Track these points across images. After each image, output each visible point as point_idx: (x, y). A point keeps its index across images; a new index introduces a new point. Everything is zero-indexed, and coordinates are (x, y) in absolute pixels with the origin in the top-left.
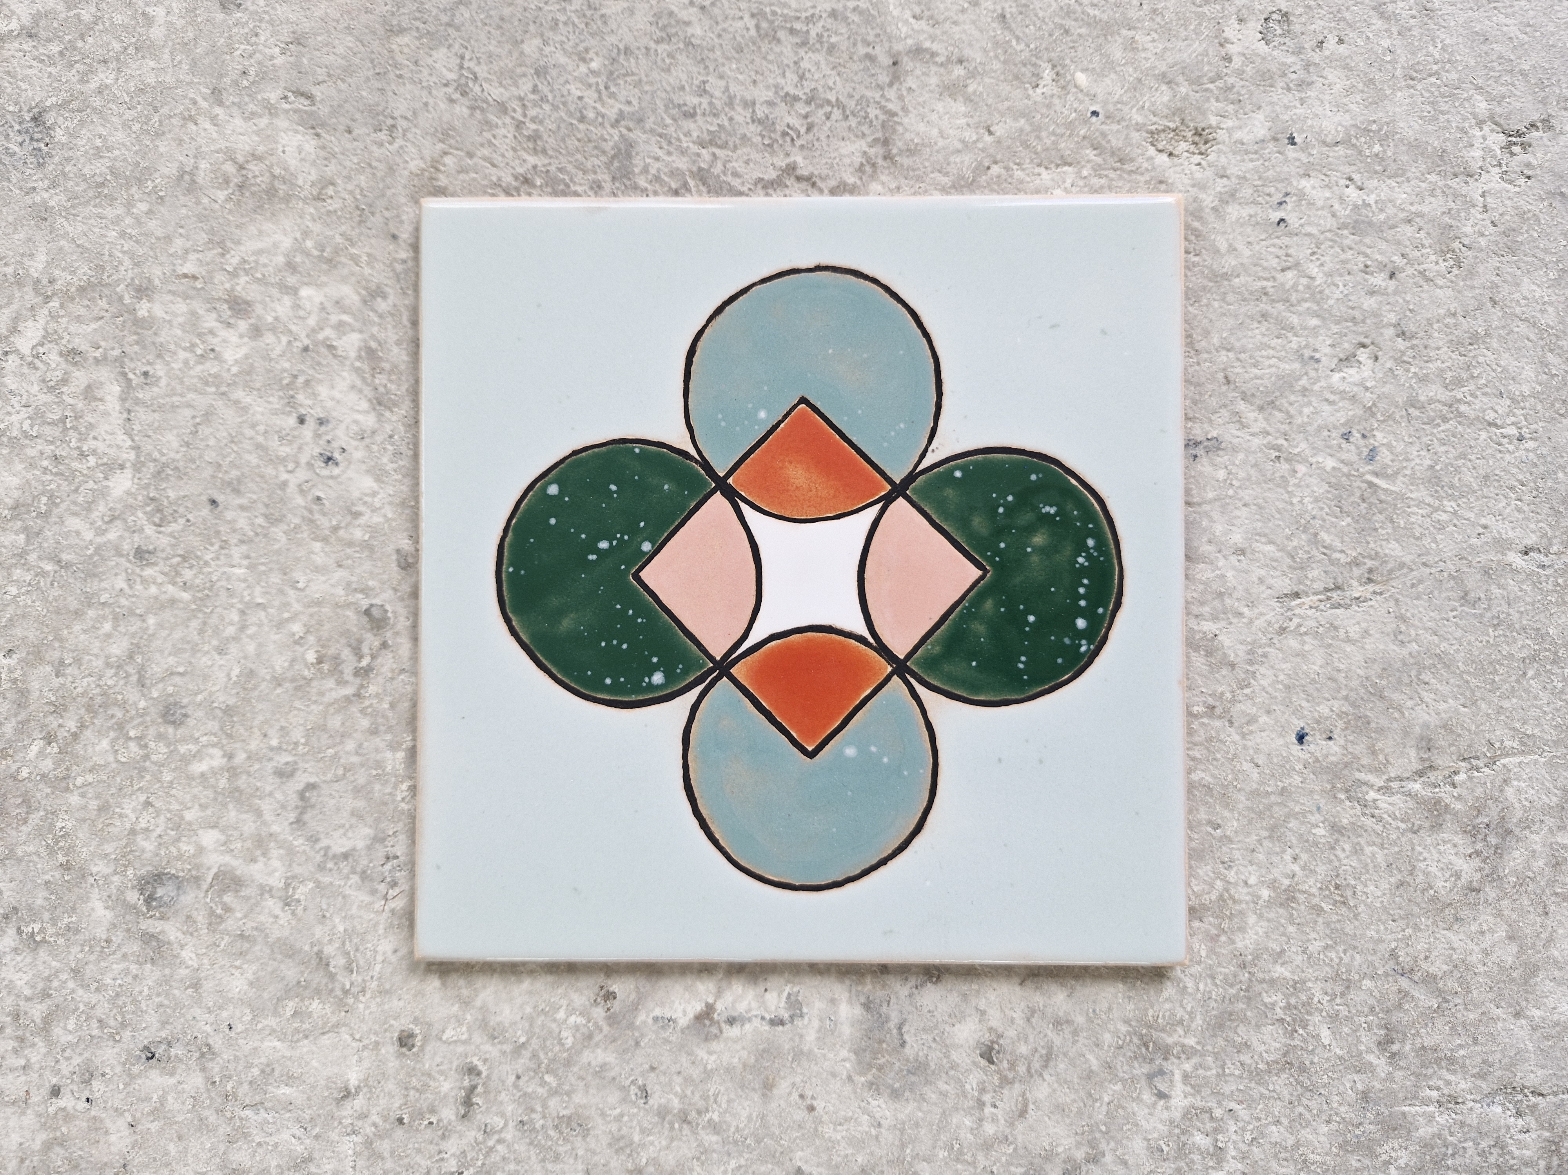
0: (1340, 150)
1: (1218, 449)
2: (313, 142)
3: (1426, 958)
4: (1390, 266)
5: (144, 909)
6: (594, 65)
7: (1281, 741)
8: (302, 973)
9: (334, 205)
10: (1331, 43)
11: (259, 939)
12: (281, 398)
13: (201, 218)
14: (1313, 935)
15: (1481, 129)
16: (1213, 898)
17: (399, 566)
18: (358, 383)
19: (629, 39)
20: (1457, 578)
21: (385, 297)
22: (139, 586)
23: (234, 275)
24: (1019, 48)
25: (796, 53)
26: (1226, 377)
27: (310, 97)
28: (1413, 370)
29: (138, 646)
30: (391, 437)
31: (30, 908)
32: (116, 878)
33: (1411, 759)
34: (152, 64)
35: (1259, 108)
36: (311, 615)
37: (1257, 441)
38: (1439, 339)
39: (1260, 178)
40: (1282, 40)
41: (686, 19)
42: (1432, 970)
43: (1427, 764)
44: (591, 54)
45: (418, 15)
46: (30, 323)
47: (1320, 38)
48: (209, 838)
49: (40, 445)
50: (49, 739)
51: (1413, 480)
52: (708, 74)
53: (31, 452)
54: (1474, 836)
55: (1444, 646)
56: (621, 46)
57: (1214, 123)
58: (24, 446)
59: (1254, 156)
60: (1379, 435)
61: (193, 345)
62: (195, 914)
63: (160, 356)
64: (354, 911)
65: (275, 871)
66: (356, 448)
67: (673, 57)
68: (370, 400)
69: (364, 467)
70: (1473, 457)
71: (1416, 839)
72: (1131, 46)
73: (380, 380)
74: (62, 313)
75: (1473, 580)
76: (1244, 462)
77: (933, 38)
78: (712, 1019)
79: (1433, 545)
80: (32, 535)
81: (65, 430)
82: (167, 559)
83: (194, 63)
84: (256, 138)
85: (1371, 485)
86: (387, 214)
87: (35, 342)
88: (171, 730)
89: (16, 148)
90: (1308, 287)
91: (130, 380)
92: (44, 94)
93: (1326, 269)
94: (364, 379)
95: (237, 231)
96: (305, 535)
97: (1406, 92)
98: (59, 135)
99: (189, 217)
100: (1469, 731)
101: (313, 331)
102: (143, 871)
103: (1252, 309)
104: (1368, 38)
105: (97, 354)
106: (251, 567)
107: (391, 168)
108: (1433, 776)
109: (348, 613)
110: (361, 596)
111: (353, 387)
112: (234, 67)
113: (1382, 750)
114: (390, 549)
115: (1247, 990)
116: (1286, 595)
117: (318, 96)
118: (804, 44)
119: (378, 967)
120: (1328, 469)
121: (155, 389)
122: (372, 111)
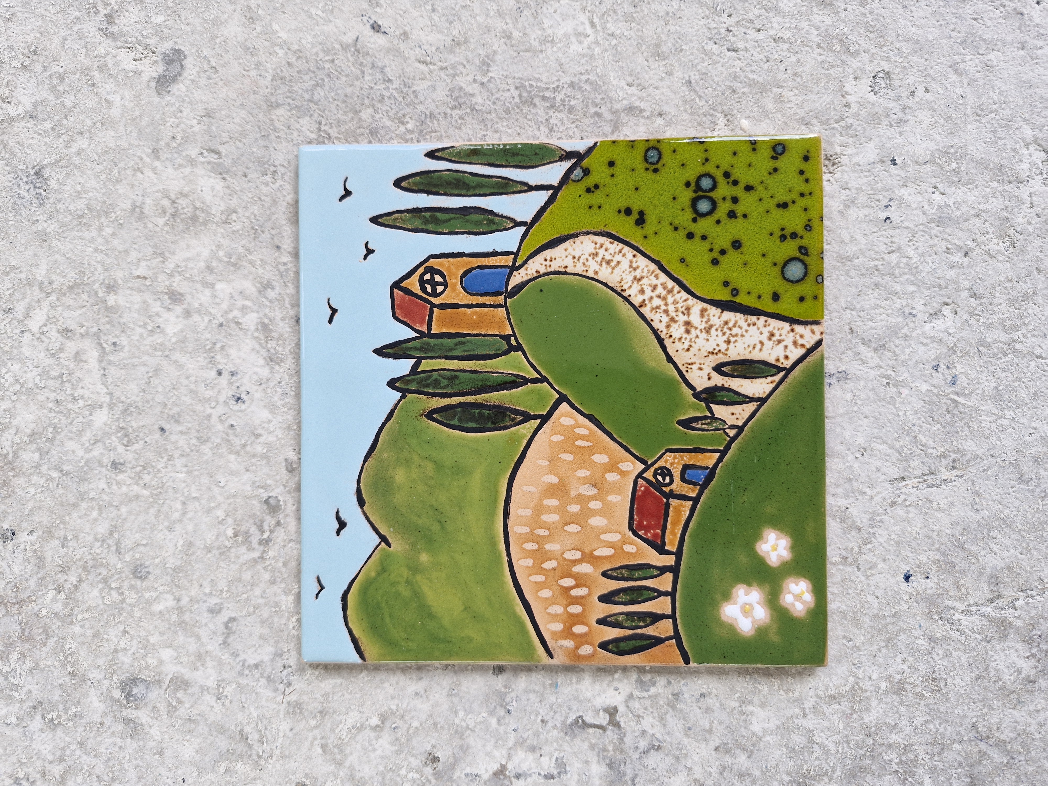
0: (928, 167)
1: (846, 379)
2: (222, 184)
3: (998, 729)
4: (965, 248)
5: (125, 702)
6: (409, 126)
7: (893, 580)
8: (230, 744)
9: (236, 226)
10: (920, 92)
11: (202, 722)
12: (205, 358)
13: (148, 238)
14: (917, 713)
15: (1028, 149)
16: (848, 689)
17: (287, 470)
18: (257, 347)
19: (432, 107)
20: (1016, 465)
21: (273, 288)
22: (115, 487)
23: (171, 275)
24: (701, 104)
25: (547, 113)
26: (851, 329)
27: (217, 153)
28: (982, 320)
29: (115, 527)
30: (279, 383)
31: (50, 702)
32: (106, 682)
33: (985, 591)
34: (112, 133)
35: (871, 139)
36: (230, 504)
37: (873, 373)
38: (1000, 298)
39: (872, 189)
40: (886, 91)
41: (471, 92)
42: (1003, 737)
43: (996, 594)
44: (407, 119)
45: (288, 94)
46: (37, 311)
47: (912, 89)
48: (167, 654)
49: (47, 393)
50: (59, 590)
51: (983, 397)
52: (487, 130)
53: (41, 398)
54: (1030, 644)
55: (1007, 512)
56: (428, 113)
57: (839, 152)
58: (36, 394)
59: (868, 174)
60: (959, 367)
61: (145, 324)
62: (158, 705)
63: (123, 331)
64: (263, 703)
65: (210, 676)
66: (256, 391)
67: (463, 119)
68: (265, 358)
69: (262, 404)
70: (1025, 380)
71: (989, 647)
72: (780, 99)
73: (272, 344)
74: (58, 304)
75: (1026, 466)
76: (864, 388)
77: (641, 99)
78: (505, 775)
79: (998, 443)
80: (43, 453)
81: (63, 382)
82: (133, 468)
83: (140, 132)
84: (183, 182)
85: (953, 401)
86: (273, 232)
87: (41, 323)
88: (139, 582)
89: (25, 194)
90: (907, 264)
91: (104, 349)
92: (42, 156)
93: (920, 251)
94: (260, 344)
95: (173, 246)
96: (224, 450)
97: (975, 125)
98: (53, 184)
99: (139, 237)
100: (1026, 571)
101: (226, 312)
102: (124, 677)
103: (869, 281)
104: (946, 87)
105: (82, 331)
106: (189, 473)
107: (274, 201)
108: (1000, 602)
109: (253, 502)
110: (261, 491)
111: (253, 350)
112: (167, 133)
113: (964, 585)
114: (281, 458)
115: (872, 752)
116: (896, 479)
117: (224, 153)
118: (552, 107)
119: (280, 740)
120: (923, 391)
121: (121, 354)
122: (261, 162)
